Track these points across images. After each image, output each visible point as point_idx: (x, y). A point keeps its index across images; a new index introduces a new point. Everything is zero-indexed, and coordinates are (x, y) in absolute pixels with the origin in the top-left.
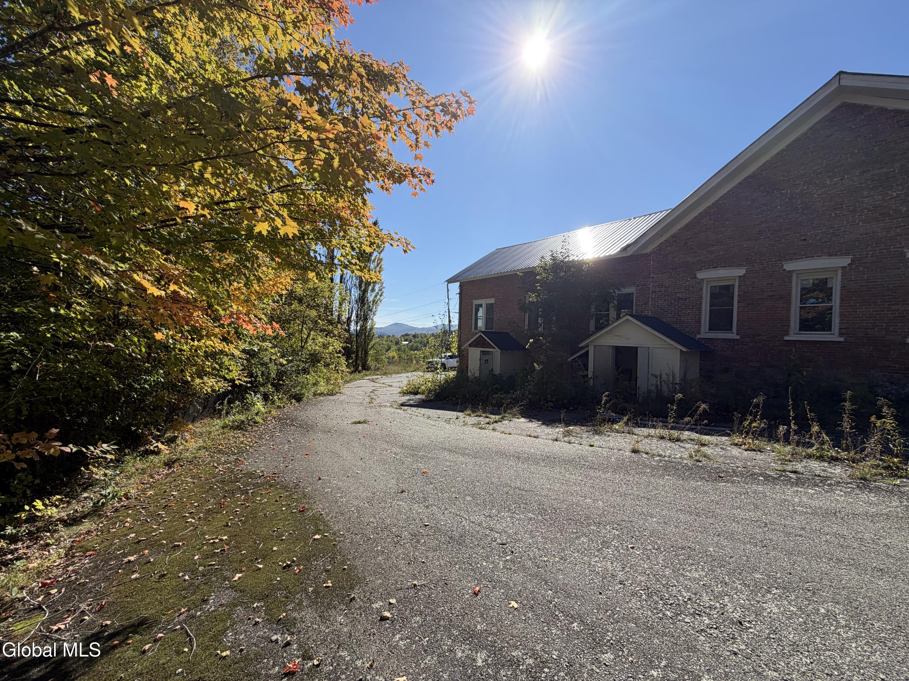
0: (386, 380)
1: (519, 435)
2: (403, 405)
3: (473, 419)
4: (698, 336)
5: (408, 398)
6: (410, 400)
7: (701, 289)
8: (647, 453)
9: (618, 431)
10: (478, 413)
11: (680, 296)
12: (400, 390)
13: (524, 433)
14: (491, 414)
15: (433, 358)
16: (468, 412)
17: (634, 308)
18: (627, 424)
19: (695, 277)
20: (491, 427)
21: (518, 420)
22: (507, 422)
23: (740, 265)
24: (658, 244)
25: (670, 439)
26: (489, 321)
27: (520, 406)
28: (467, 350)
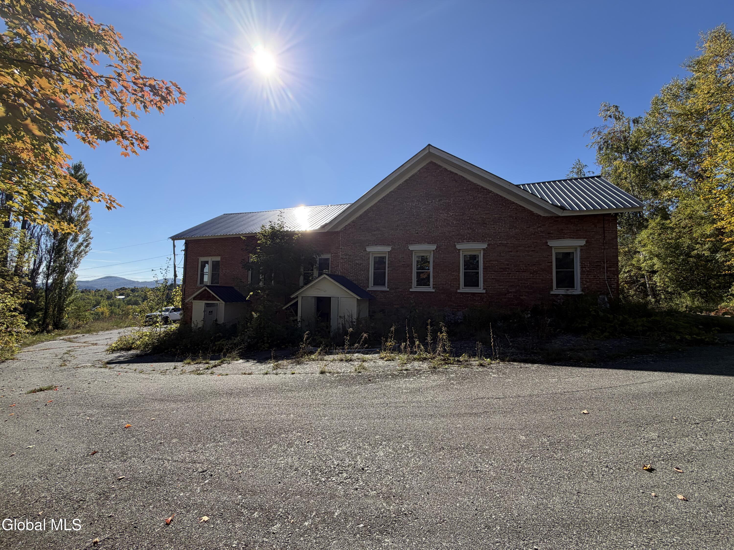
0: (90, 338)
1: (236, 374)
2: (109, 363)
3: (192, 366)
4: (368, 289)
5: (118, 354)
6: (120, 357)
7: (369, 258)
8: (330, 373)
9: (314, 360)
10: (199, 361)
11: (357, 262)
12: (107, 347)
13: (240, 372)
14: (211, 359)
15: (151, 311)
16: (188, 361)
17: (330, 269)
18: (320, 354)
19: (366, 250)
20: (210, 371)
21: (236, 362)
22: (226, 365)
23: (388, 245)
24: (344, 226)
25: (346, 361)
26: (214, 277)
27: (239, 349)
28: (192, 303)
